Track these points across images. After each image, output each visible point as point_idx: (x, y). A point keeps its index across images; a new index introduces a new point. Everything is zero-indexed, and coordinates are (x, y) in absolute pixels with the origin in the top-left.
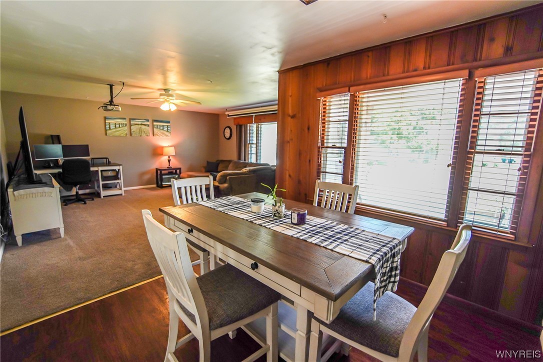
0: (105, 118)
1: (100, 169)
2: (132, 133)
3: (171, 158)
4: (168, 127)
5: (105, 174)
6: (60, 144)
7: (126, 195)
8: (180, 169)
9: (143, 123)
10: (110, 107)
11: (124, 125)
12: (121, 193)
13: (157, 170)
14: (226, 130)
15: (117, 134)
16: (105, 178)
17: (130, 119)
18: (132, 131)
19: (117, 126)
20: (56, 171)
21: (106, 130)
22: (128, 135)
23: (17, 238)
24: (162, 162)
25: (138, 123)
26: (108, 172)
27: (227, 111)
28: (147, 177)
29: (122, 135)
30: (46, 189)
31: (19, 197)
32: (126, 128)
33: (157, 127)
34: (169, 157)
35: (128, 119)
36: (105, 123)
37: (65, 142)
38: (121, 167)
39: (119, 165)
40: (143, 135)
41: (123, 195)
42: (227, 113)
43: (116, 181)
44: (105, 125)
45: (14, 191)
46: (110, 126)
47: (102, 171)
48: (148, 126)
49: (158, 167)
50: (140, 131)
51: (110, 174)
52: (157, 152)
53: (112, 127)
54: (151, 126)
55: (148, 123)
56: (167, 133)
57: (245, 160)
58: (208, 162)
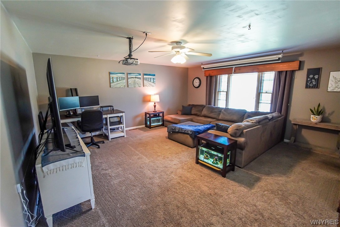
0: (110, 73)
1: (109, 116)
2: (129, 85)
3: (156, 104)
4: (154, 79)
5: (112, 120)
6: (77, 96)
7: (127, 136)
8: (163, 113)
9: (137, 77)
10: (130, 61)
11: (123, 78)
12: (123, 135)
13: (146, 114)
14: (195, 80)
15: (118, 86)
16: (112, 124)
17: (127, 74)
18: (129, 83)
19: (118, 80)
20: (75, 120)
21: (110, 83)
22: (126, 86)
23: (47, 220)
24: (149, 107)
25: (133, 76)
26: (114, 118)
27: (202, 64)
28: (139, 119)
29: (122, 87)
30: (78, 159)
31: (49, 173)
32: (125, 81)
33: (146, 79)
34: (155, 103)
35: (126, 74)
36: (110, 77)
37: (81, 94)
38: (124, 113)
39: (123, 112)
40: (137, 86)
41: (125, 136)
42: (202, 66)
43: (120, 126)
44: (110, 79)
45: (42, 166)
46: (113, 79)
47: (109, 118)
48: (140, 79)
49: (146, 111)
50: (135, 83)
51: (116, 120)
52: (145, 99)
53: (115, 80)
54: (142, 78)
55: (140, 76)
56: (153, 84)
57: (214, 105)
58: (183, 106)
